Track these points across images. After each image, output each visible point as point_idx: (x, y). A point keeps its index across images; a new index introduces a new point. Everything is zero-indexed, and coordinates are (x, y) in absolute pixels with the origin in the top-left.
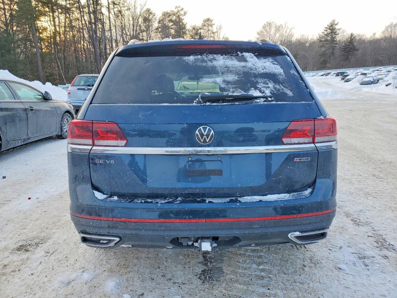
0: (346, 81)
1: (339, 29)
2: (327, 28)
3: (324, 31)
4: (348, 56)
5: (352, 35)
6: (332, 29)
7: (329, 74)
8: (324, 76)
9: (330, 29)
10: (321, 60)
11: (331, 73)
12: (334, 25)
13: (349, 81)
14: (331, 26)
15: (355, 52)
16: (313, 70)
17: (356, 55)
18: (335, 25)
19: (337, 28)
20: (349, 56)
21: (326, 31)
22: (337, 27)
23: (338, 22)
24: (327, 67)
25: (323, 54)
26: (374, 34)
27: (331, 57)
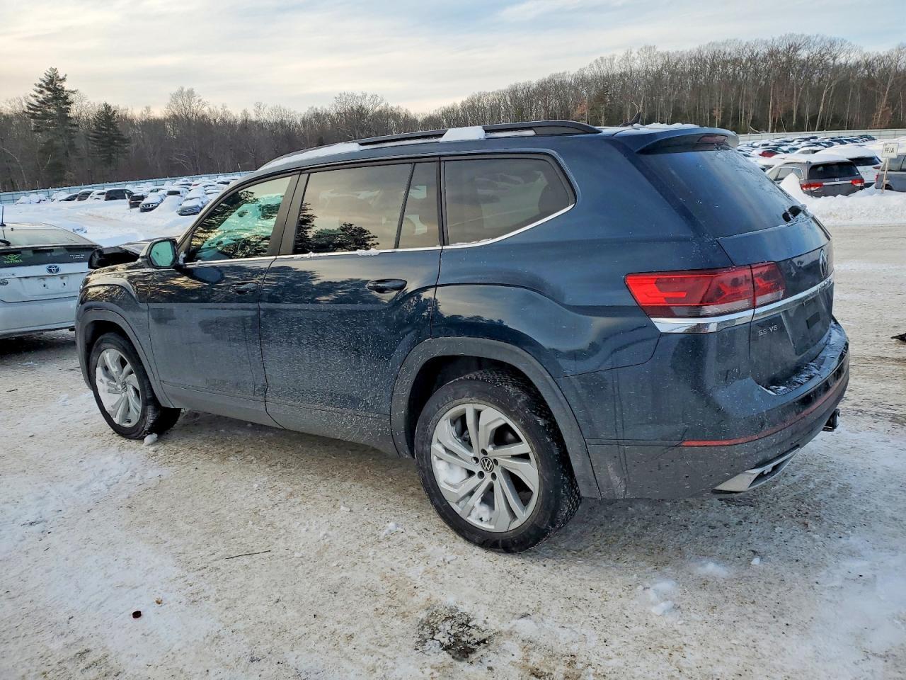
0: (144, 210)
1: (73, 92)
2: (40, 86)
3: (36, 94)
4: (110, 155)
5: (108, 108)
6: (54, 91)
7: (88, 194)
8: (76, 199)
9: (49, 89)
10: (48, 163)
11: (91, 192)
12: (57, 80)
13: (151, 209)
14: (51, 81)
15: (122, 145)
16: (33, 187)
17: (127, 152)
18: (61, 80)
19: (66, 89)
20: (113, 155)
21: (41, 92)
22: (67, 86)
23: (66, 75)
24: (66, 180)
25: (49, 149)
26: (148, 109)
27: (70, 155)
